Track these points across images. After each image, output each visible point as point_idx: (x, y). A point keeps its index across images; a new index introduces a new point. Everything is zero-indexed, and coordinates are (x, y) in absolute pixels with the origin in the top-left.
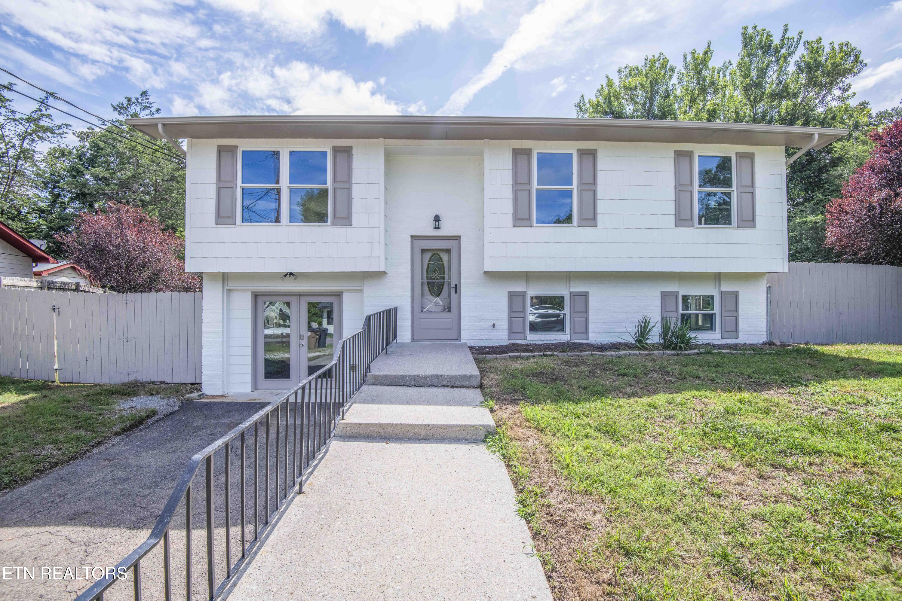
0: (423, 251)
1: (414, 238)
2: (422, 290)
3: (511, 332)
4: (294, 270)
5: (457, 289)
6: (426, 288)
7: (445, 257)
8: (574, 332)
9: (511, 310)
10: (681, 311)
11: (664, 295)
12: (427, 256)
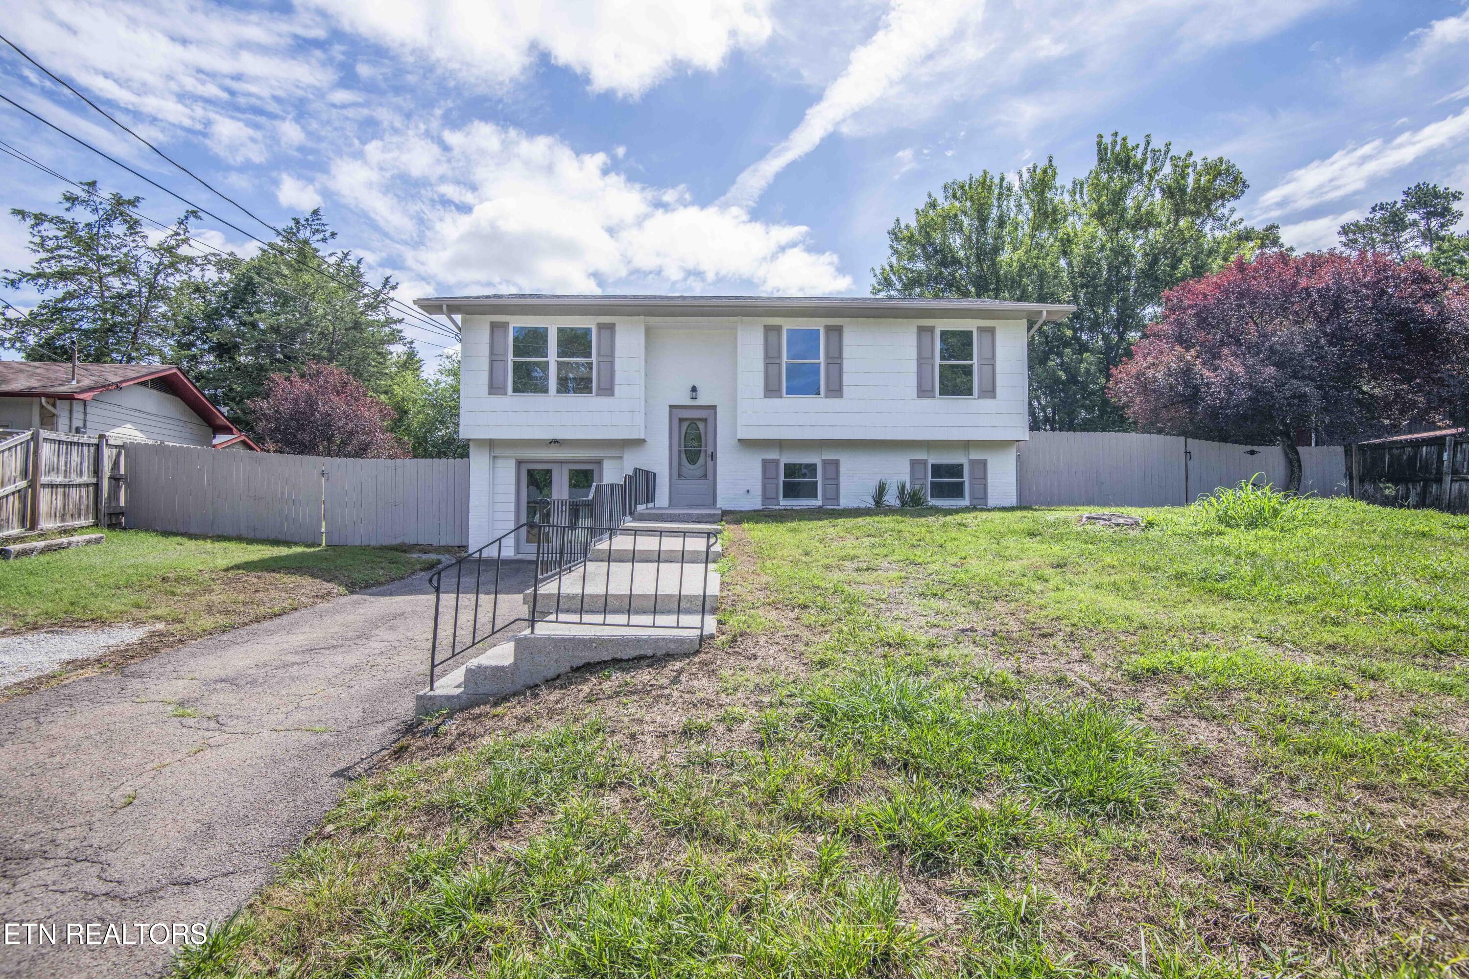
0: (681, 420)
1: (672, 408)
2: (680, 456)
3: (765, 498)
4: (559, 436)
5: (713, 456)
6: (683, 456)
7: (701, 425)
8: (825, 498)
9: (765, 477)
10: (930, 479)
11: (913, 463)
12: (685, 425)
